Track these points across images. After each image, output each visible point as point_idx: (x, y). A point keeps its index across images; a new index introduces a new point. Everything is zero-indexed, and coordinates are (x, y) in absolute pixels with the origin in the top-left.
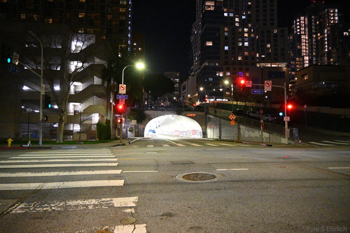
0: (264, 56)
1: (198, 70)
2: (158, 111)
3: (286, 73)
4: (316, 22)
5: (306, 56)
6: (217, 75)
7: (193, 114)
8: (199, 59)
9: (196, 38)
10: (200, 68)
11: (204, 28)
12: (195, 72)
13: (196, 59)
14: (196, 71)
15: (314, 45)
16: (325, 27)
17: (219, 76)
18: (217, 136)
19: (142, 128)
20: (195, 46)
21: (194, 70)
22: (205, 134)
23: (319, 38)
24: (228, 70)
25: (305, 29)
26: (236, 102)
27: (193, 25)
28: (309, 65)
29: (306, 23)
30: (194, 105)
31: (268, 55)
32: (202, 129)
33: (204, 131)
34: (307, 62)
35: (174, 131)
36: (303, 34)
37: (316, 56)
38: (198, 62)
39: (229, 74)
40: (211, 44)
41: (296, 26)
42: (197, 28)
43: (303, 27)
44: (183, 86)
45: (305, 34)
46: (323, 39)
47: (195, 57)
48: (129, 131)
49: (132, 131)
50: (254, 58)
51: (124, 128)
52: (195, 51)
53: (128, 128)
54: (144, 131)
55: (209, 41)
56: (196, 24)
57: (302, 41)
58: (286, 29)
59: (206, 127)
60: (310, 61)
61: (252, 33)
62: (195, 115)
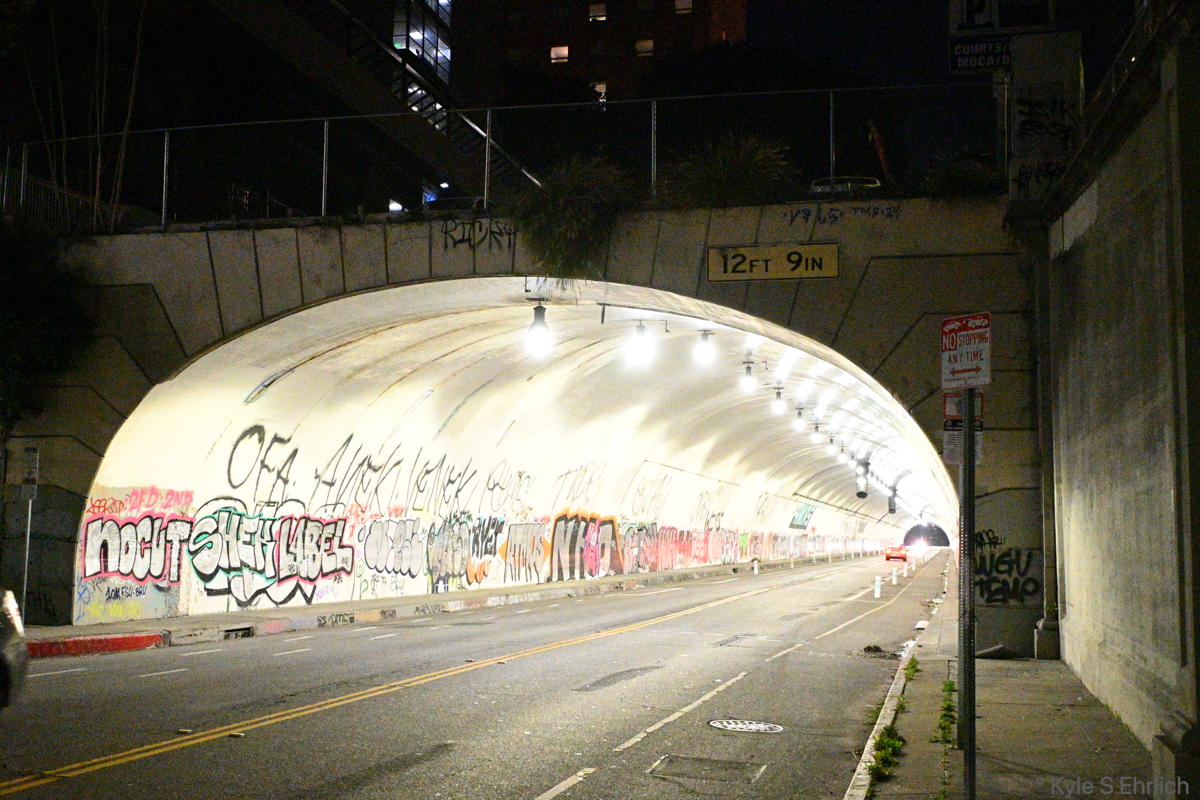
2: (263, 236)
7: (813, 249)
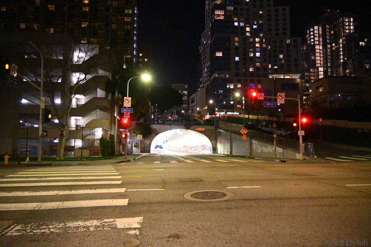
0: (276, 67)
1: (207, 82)
2: (165, 126)
3: (300, 84)
4: (330, 32)
5: (320, 67)
6: (228, 86)
7: (203, 129)
8: (208, 70)
9: (205, 49)
10: (209, 80)
11: (213, 38)
12: (204, 84)
13: (206, 70)
14: (206, 83)
15: (329, 55)
16: (341, 37)
17: (229, 88)
18: (227, 152)
19: (148, 144)
20: (204, 56)
21: (203, 82)
22: (215, 149)
23: (334, 48)
24: (239, 81)
25: (319, 39)
26: (248, 115)
27: (202, 35)
28: (324, 76)
29: (321, 32)
30: (203, 119)
31: (281, 66)
32: (212, 144)
33: (214, 146)
34: (322, 73)
35: (182, 147)
36: (317, 44)
37: (331, 67)
38: (207, 73)
39: (240, 86)
40: (221, 55)
41: (310, 36)
42: (206, 38)
43: (317, 37)
44: (192, 99)
45: (319, 44)
46: (338, 50)
47: (204, 68)
48: (135, 146)
49: (138, 146)
50: (266, 69)
51: (129, 143)
52: (204, 62)
53: (133, 144)
54: (150, 147)
55: (219, 51)
56: (205, 33)
57: (316, 51)
58: (299, 39)
59: (216, 142)
60: (325, 72)
61: (264, 43)
62: (204, 130)
